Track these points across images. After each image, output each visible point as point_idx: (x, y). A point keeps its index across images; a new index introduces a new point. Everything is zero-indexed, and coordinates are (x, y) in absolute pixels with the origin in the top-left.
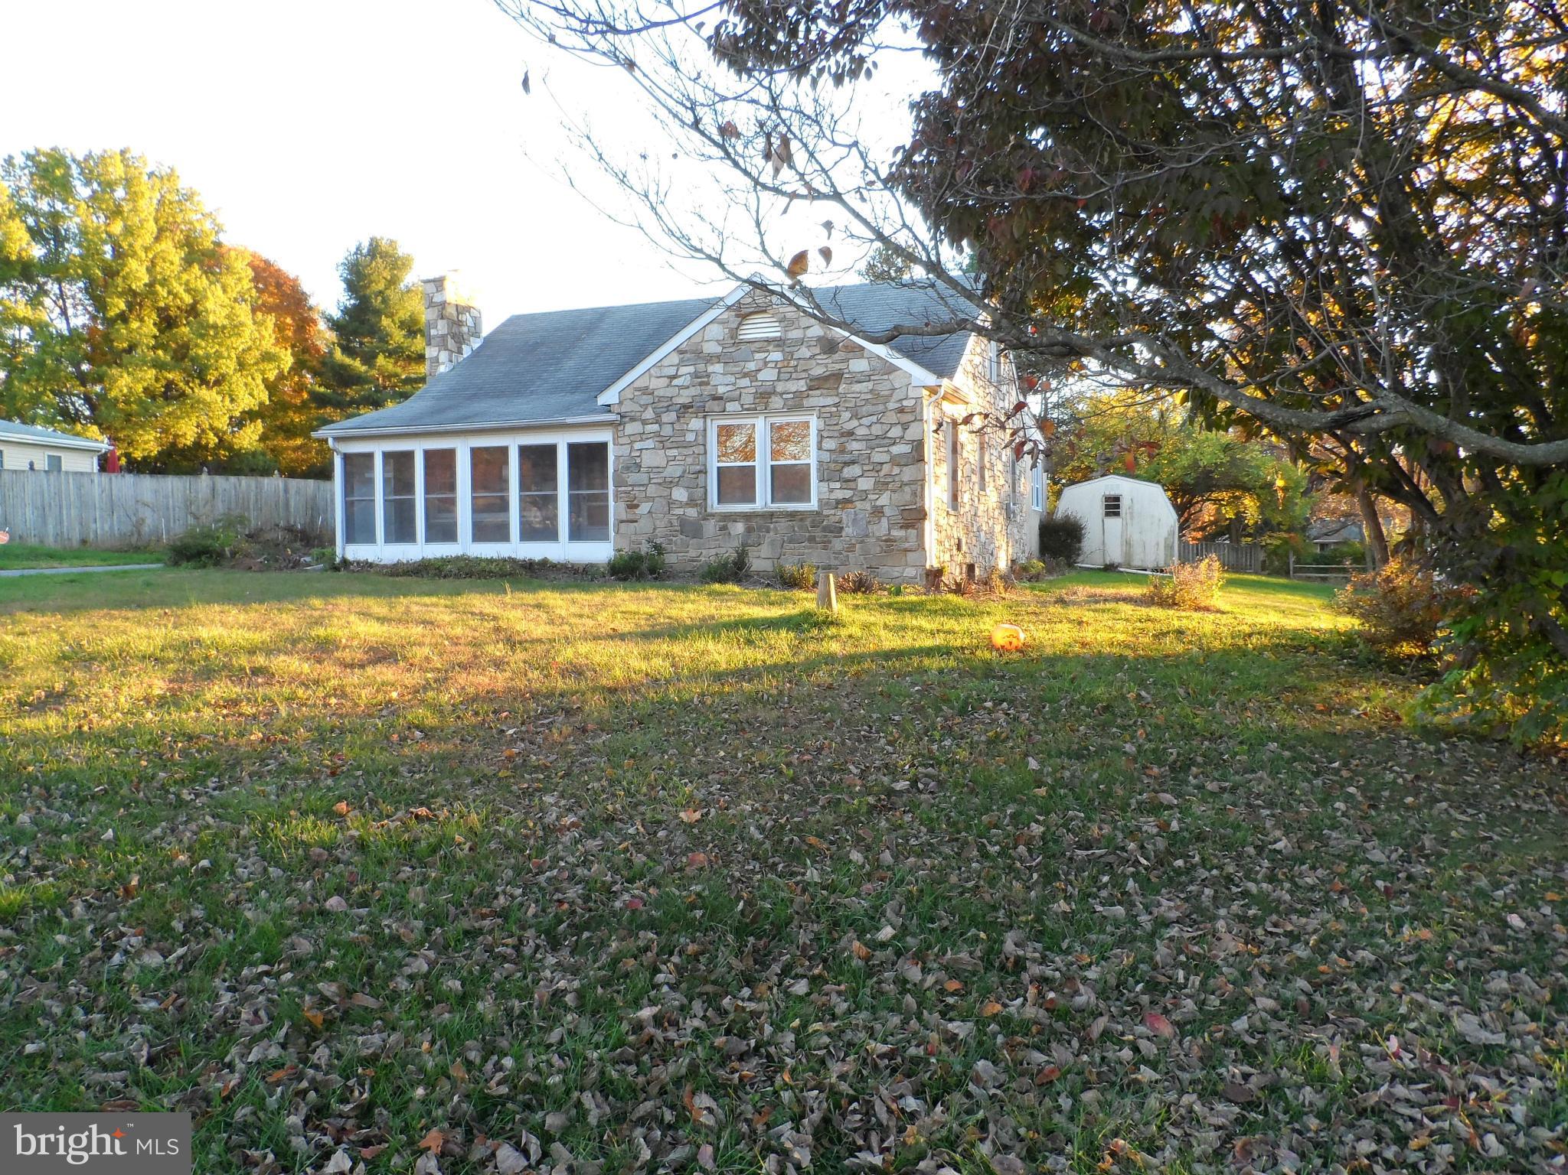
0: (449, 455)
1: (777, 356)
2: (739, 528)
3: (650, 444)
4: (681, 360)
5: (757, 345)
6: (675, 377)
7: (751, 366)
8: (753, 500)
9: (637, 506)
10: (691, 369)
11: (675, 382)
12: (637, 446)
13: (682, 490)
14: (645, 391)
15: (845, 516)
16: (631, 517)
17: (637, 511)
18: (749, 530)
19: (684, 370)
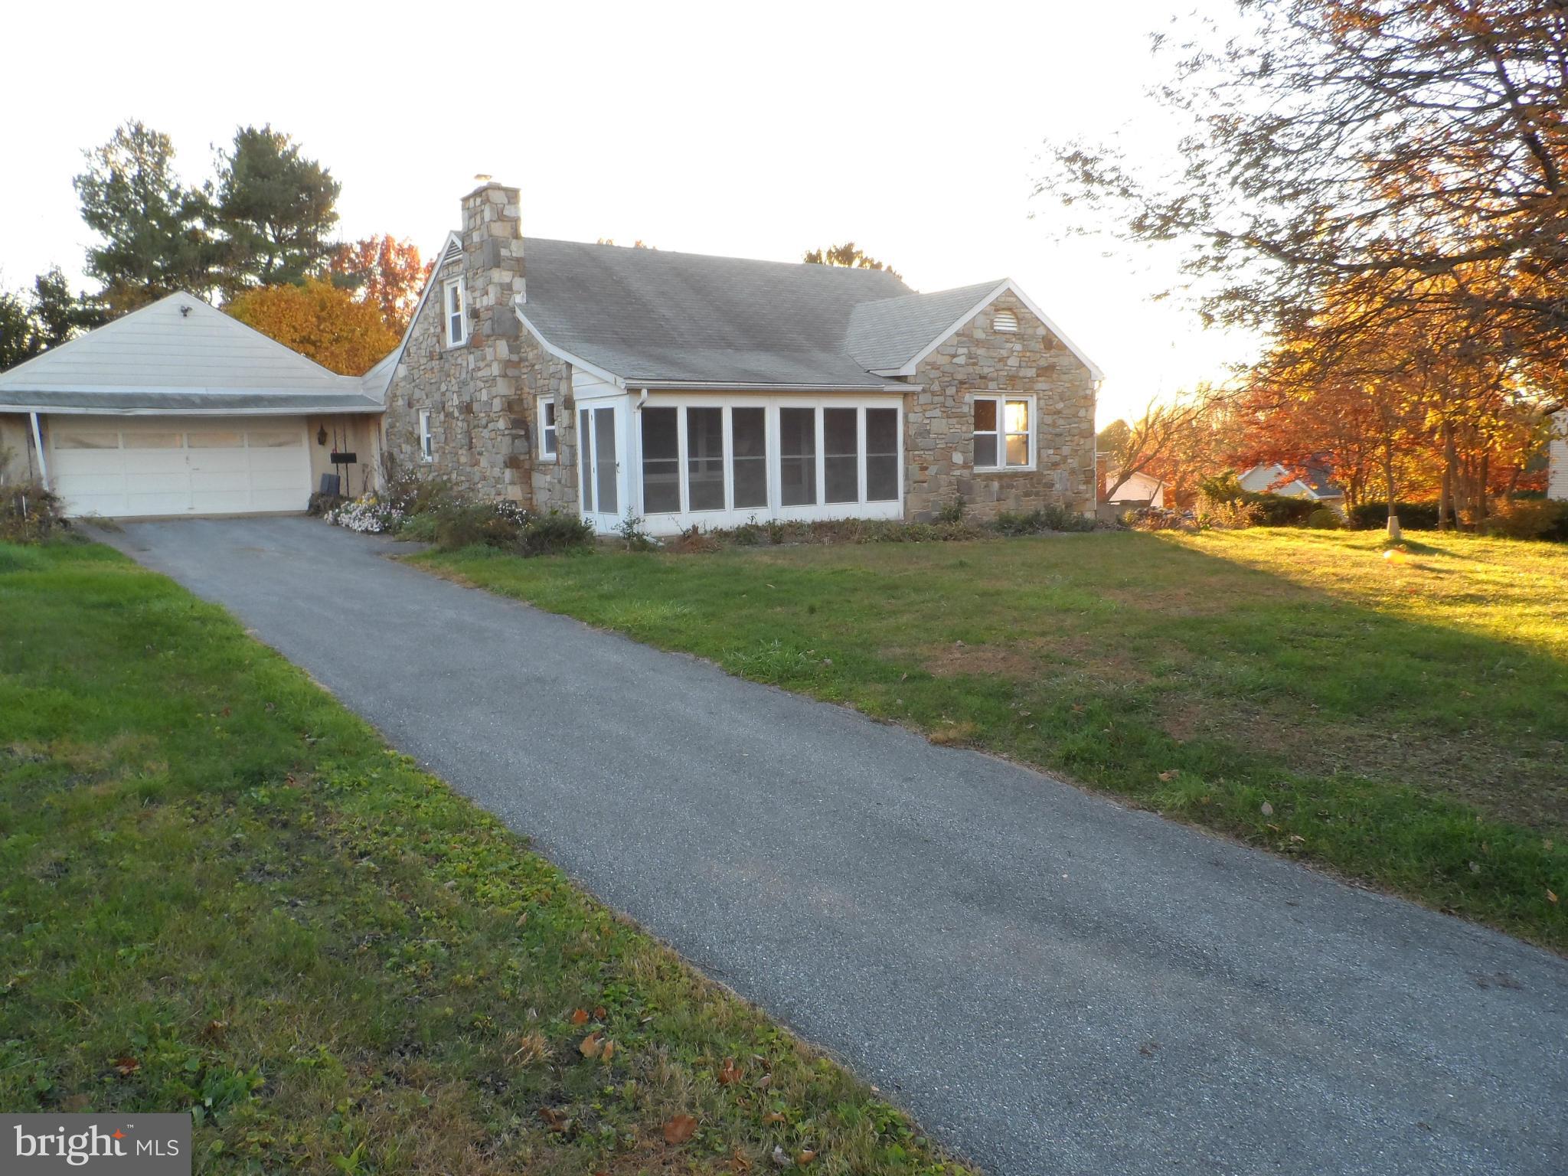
0: (758, 414)
1: (1018, 347)
2: (996, 485)
3: (937, 413)
4: (959, 342)
5: (1008, 336)
6: (954, 356)
7: (1004, 353)
8: (995, 464)
9: (926, 468)
10: (965, 351)
11: (955, 360)
12: (928, 414)
13: (960, 454)
14: (934, 366)
15: (1055, 475)
16: (922, 478)
17: (927, 472)
18: (1001, 487)
19: (961, 351)
